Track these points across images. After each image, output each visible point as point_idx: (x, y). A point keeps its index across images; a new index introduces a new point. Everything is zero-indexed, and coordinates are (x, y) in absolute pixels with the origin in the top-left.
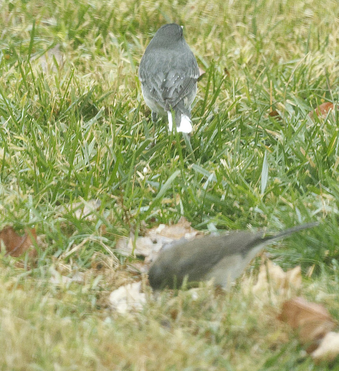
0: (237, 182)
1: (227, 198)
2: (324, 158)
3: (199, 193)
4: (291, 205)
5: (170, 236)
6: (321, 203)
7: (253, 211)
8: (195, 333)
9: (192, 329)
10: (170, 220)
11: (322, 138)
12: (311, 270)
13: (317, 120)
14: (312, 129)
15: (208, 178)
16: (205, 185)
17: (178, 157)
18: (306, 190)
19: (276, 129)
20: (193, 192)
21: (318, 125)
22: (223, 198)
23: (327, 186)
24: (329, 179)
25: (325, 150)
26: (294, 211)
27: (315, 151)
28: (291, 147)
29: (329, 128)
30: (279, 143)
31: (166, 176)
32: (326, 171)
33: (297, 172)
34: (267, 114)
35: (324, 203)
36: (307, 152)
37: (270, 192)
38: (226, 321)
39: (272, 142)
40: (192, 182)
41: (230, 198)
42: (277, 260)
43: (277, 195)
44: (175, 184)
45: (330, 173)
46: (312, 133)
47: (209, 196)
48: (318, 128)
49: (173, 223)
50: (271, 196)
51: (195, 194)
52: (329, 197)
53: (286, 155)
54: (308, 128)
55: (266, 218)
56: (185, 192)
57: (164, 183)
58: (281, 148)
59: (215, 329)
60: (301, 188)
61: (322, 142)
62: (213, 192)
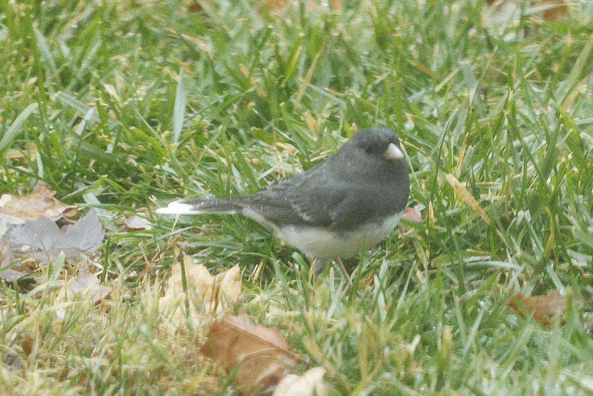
0: (133, 123)
1: (117, 149)
2: (280, 81)
3: (70, 141)
4: (224, 160)
5: (20, 214)
6: (274, 158)
7: (161, 171)
8: (63, 377)
9: (58, 369)
10: (21, 187)
11: (277, 48)
12: (257, 270)
13: (269, 19)
14: (259, 33)
15: (84, 115)
16: (80, 129)
17: (33, 80)
18: (250, 136)
19: (200, 33)
20: (59, 140)
21: (270, 26)
22: (110, 149)
23: (285, 129)
24: (287, 118)
25: (282, 69)
26: (229, 171)
27: (265, 70)
28: (225, 64)
29: (289, 32)
30: (203, 57)
31: (13, 113)
32: (282, 104)
33: (235, 106)
34: (185, 9)
35: (280, 157)
36: (251, 71)
37: (188, 140)
38: (115, 356)
39: (192, 55)
40: (58, 121)
41: (122, 150)
42: (200, 254)
43: (200, 144)
44: (28, 126)
45: (290, 108)
46: (260, 40)
47: (86, 147)
48: (269, 31)
49: (25, 192)
50: (191, 146)
51: (63, 143)
52: (289, 147)
53: (217, 77)
54: (253, 32)
55: (182, 184)
56: (45, 139)
57: (10, 125)
58: (208, 65)
59: (95, 370)
60: (241, 131)
61: (277, 56)
62: (93, 139)
